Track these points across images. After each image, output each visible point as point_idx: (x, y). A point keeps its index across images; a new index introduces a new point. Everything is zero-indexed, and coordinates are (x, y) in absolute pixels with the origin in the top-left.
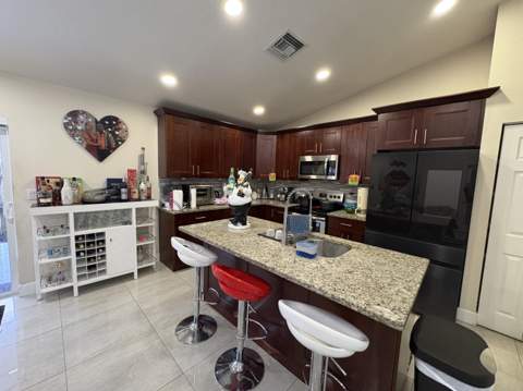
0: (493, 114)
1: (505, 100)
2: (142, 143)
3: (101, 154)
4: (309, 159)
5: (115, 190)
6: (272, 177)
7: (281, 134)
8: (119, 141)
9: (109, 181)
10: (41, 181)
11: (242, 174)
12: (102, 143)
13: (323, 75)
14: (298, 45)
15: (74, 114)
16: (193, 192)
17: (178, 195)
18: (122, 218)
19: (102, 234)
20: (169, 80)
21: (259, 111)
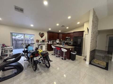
0: (84, 33)
1: (85, 32)
2: (46, 36)
3: (42, 37)
4: (67, 37)
5: (43, 41)
6: (62, 40)
7: (63, 34)
8: (44, 35)
9: (43, 40)
10: (37, 40)
11: (58, 39)
12: (42, 36)
13: (67, 28)
14: (64, 26)
15: (40, 33)
16: (52, 42)
17: (50, 42)
18: (44, 44)
19: (42, 46)
20: (50, 29)
21: (60, 31)
